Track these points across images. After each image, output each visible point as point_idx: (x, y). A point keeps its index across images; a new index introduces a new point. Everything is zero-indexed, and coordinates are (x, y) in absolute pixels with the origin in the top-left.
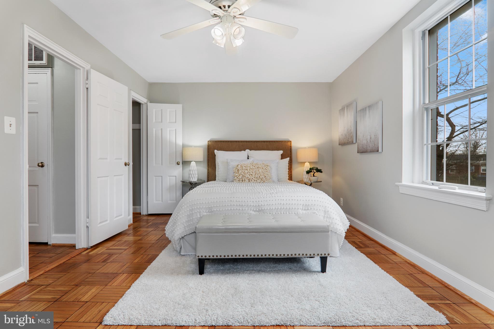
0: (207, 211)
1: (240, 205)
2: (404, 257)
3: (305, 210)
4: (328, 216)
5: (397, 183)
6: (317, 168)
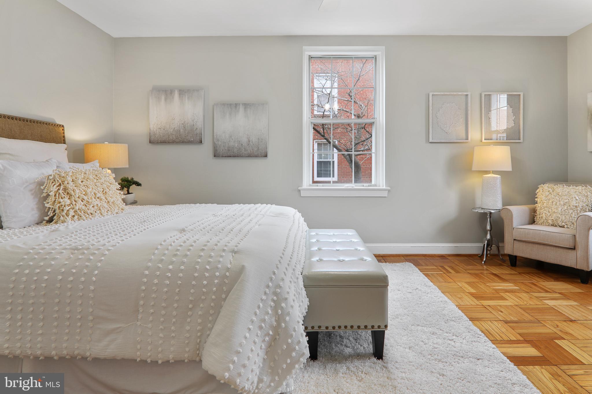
5: (299, 188)
6: (132, 179)
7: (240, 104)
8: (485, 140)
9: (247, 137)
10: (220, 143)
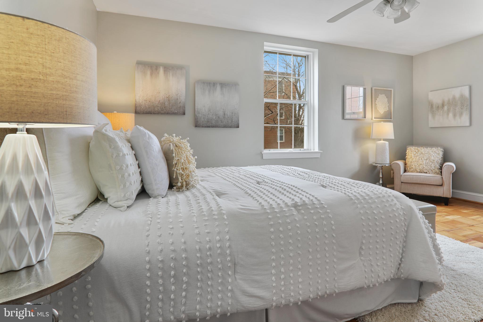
7: (217, 83)
8: (374, 118)
9: (223, 111)
10: (200, 115)
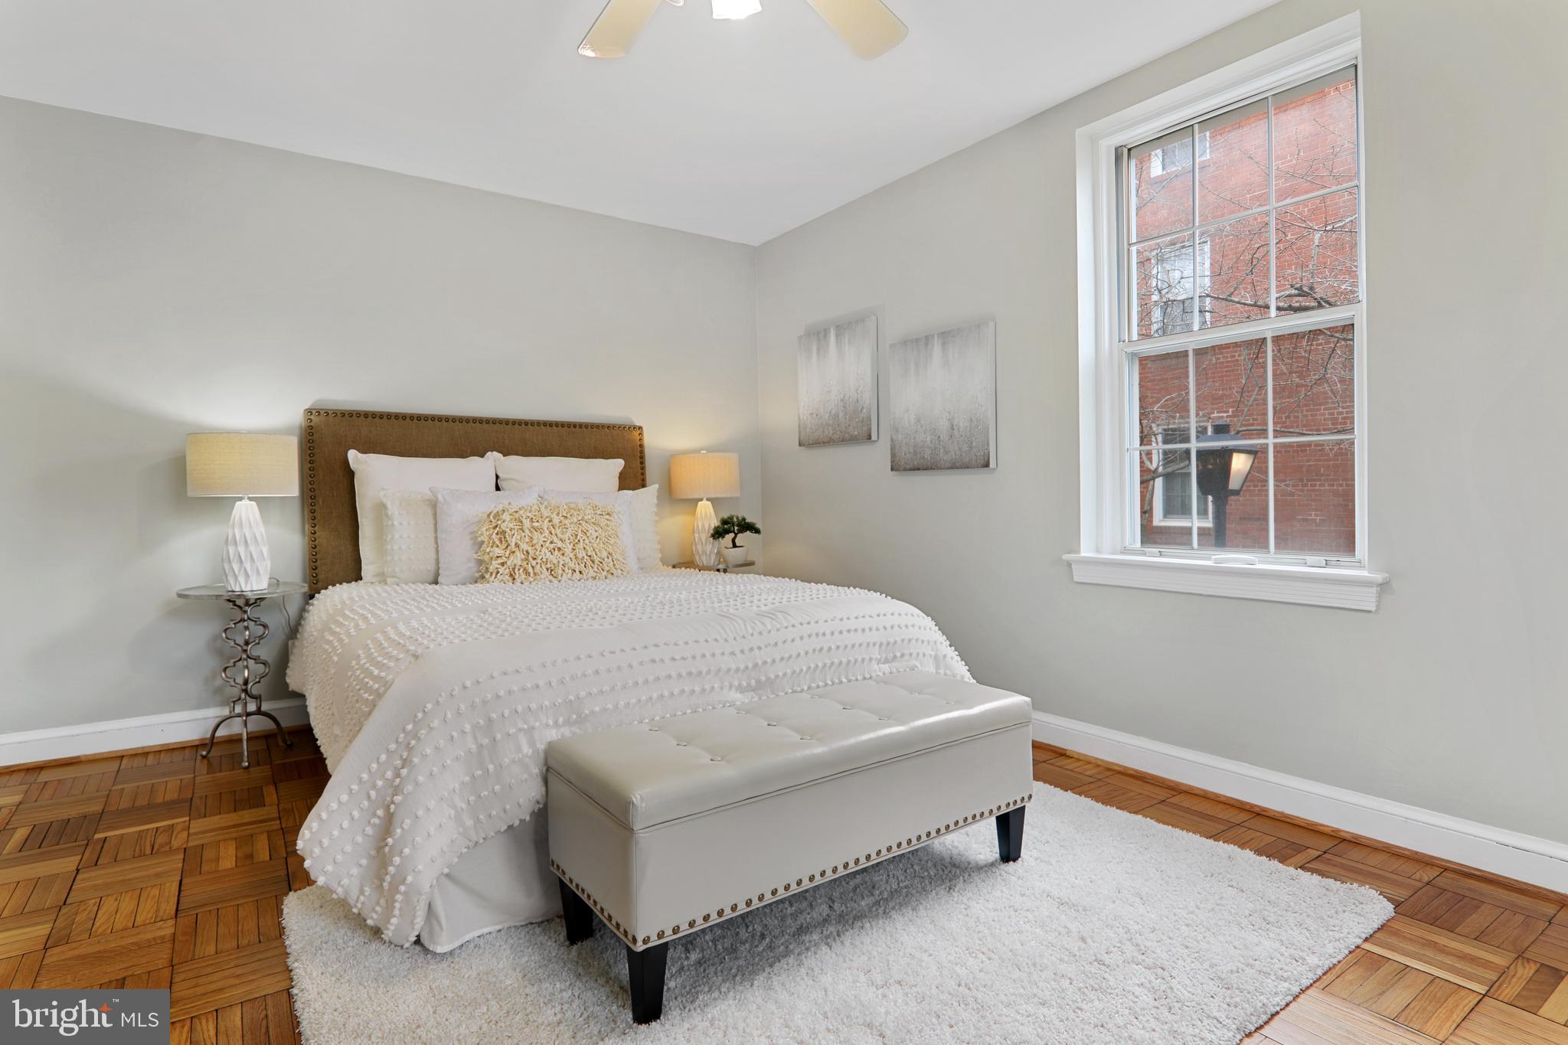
0: (561, 720)
1: (690, 674)
2: (1097, 759)
3: (886, 661)
4: (948, 672)
5: (1066, 557)
6: (744, 519)
7: (933, 336)
9: (948, 417)
10: (900, 437)
